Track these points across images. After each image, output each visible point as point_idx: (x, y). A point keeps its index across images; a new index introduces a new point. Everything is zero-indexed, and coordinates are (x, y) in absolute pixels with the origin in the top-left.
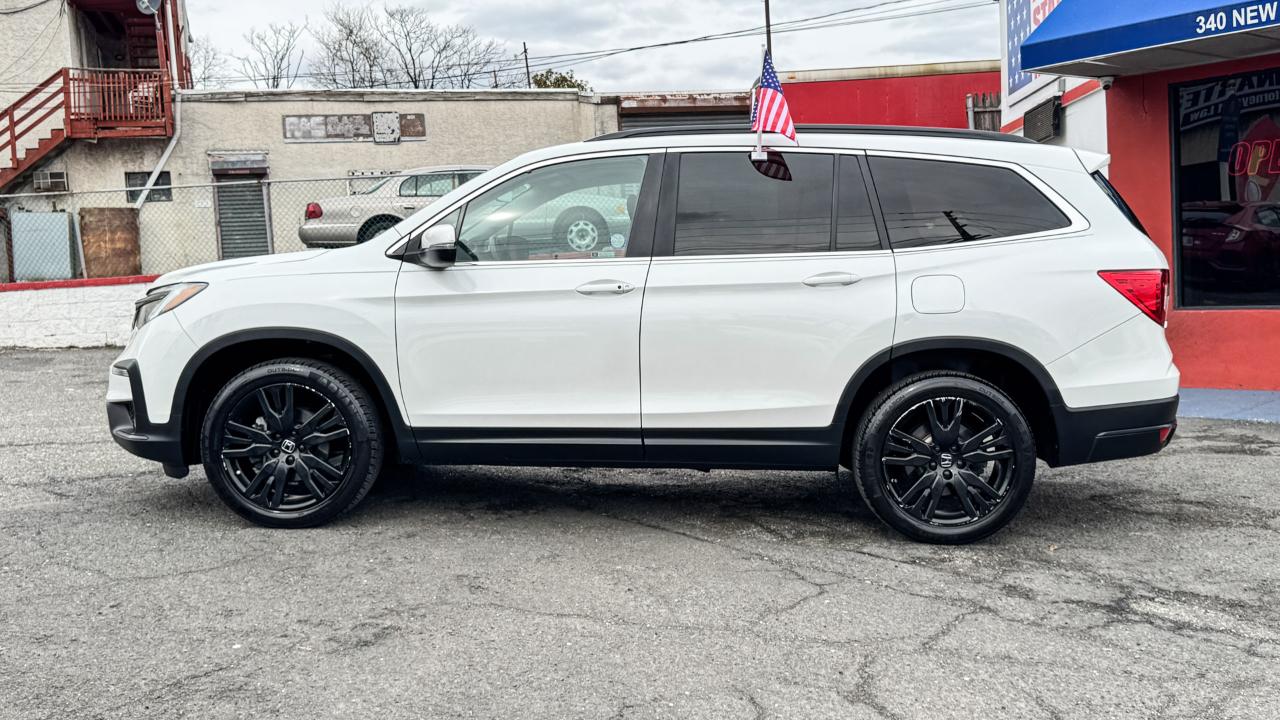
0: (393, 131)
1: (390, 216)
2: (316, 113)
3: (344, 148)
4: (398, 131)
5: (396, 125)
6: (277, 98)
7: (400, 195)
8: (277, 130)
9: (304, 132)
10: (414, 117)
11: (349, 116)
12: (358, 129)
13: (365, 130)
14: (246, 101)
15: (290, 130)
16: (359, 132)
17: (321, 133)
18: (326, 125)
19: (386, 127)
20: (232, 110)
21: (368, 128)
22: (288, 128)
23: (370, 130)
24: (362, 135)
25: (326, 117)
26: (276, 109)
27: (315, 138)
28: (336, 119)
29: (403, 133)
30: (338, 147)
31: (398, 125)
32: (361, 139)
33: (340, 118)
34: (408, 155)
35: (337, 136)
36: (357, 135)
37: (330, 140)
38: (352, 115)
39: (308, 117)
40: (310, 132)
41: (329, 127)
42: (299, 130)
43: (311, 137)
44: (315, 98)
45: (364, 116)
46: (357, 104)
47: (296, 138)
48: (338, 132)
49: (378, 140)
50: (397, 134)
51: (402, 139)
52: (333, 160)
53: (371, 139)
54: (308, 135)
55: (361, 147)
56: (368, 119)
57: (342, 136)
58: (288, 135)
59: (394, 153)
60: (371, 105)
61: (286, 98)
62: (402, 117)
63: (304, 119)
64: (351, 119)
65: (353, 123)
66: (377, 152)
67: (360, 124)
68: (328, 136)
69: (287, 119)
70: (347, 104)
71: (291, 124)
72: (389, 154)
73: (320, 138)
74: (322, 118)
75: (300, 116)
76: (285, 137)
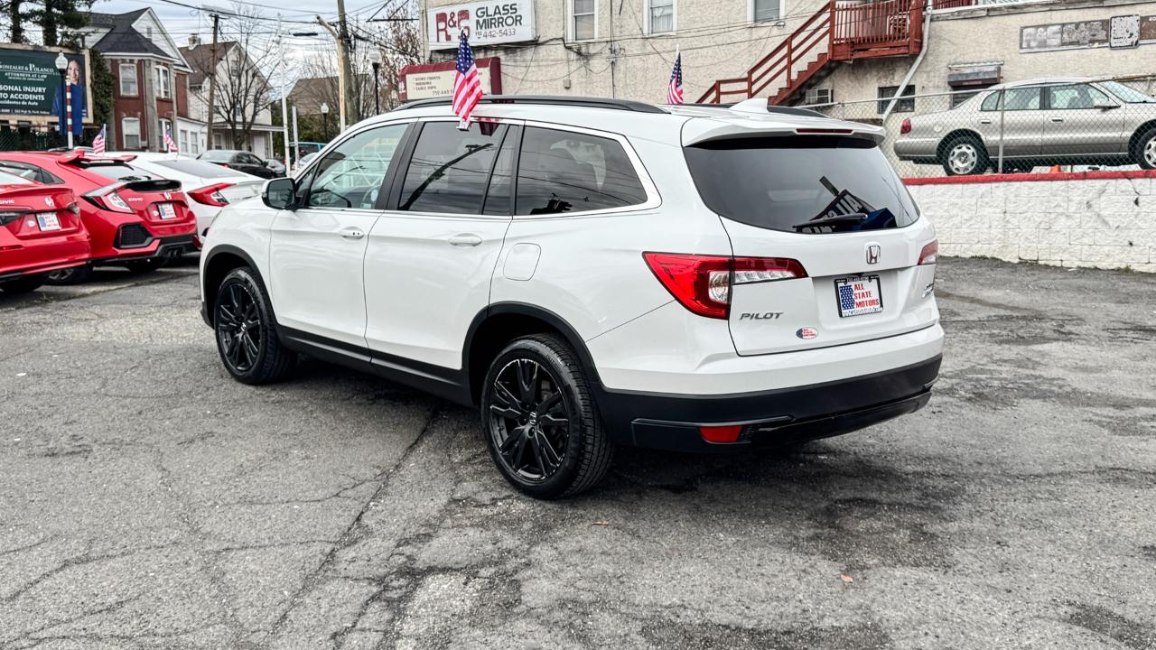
0: (1132, 35)
1: (965, 130)
2: (1053, 22)
3: (1078, 56)
4: (1136, 35)
5: (1135, 29)
6: (1018, 11)
7: (982, 110)
8: (1014, 41)
9: (1040, 42)
11: (1086, 23)
12: (1094, 35)
13: (1102, 35)
14: (987, 15)
15: (1026, 41)
16: (1096, 38)
17: (1057, 41)
18: (1062, 33)
19: (1124, 31)
20: (975, 25)
21: (1105, 33)
22: (1024, 38)
23: (1107, 36)
24: (1098, 41)
25: (1063, 25)
26: (1016, 21)
27: (1050, 46)
28: (1073, 26)
29: (1142, 35)
30: (1071, 54)
31: (1138, 28)
32: (1096, 45)
33: (1077, 25)
34: (1145, 59)
35: (1071, 43)
36: (1092, 42)
37: (1065, 48)
38: (1090, 22)
39: (1045, 26)
40: (1045, 41)
41: (1065, 36)
42: (1035, 40)
43: (1046, 46)
44: (1054, 7)
45: (1103, 21)
46: (1096, 10)
47: (1032, 48)
48: (1074, 39)
49: (1113, 45)
50: (1134, 39)
51: (1140, 42)
52: (1065, 67)
53: (1107, 44)
54: (1043, 44)
55: (1096, 52)
56: (1106, 24)
57: (1078, 43)
58: (1024, 45)
59: (1130, 58)
60: (1112, 9)
61: (1025, 10)
62: (1143, 19)
63: (1041, 29)
64: (1088, 26)
65: (1090, 30)
66: (1112, 57)
67: (1096, 30)
68: (1063, 44)
69: (1025, 30)
70: (1086, 10)
71: (1028, 35)
72: (1124, 59)
73: (1055, 46)
74: (1060, 27)
75: (1038, 27)
76: (1021, 47)
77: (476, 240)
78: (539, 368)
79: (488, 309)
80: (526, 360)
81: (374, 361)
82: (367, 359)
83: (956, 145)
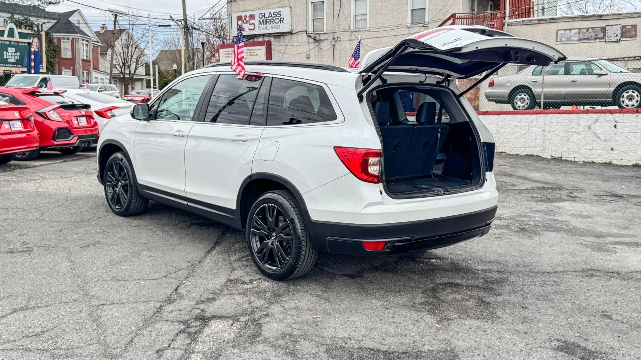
0: (617, 35)
2: (575, 28)
3: (588, 46)
4: (620, 36)
5: (619, 32)
6: (555, 21)
7: (533, 75)
8: (553, 38)
10: (630, 27)
11: (593, 29)
12: (596, 35)
13: (601, 35)
14: (539, 23)
15: (560, 38)
16: (598, 37)
17: (576, 38)
18: (579, 34)
19: (613, 33)
20: (532, 29)
21: (603, 34)
22: (559, 36)
23: (604, 36)
24: (599, 38)
25: (580, 29)
26: (554, 27)
27: (573, 41)
28: (585, 30)
29: (623, 35)
30: (585, 45)
31: (621, 32)
32: (598, 41)
33: (588, 30)
34: (624, 49)
35: (584, 39)
36: (596, 39)
37: (581, 42)
38: (594, 28)
39: (570, 30)
40: (570, 38)
41: (581, 35)
42: (564, 38)
44: (575, 20)
45: (601, 28)
46: (598, 21)
47: (563, 42)
48: (586, 37)
49: (607, 41)
50: (619, 38)
51: (622, 40)
52: (581, 53)
53: (604, 40)
54: (569, 40)
55: (598, 45)
56: (603, 30)
57: (588, 39)
58: (559, 40)
59: (616, 48)
60: (606, 21)
61: (560, 21)
62: (624, 27)
63: (568, 32)
64: (594, 30)
65: (595, 32)
66: (607, 48)
67: (598, 32)
68: (580, 40)
70: (593, 22)
71: (561, 34)
72: (613, 49)
73: (576, 41)
74: (578, 30)
75: (567, 30)
76: (557, 41)
77: (246, 139)
78: (278, 209)
79: (251, 177)
80: (271, 205)
81: (189, 204)
82: (186, 203)
83: (518, 94)
